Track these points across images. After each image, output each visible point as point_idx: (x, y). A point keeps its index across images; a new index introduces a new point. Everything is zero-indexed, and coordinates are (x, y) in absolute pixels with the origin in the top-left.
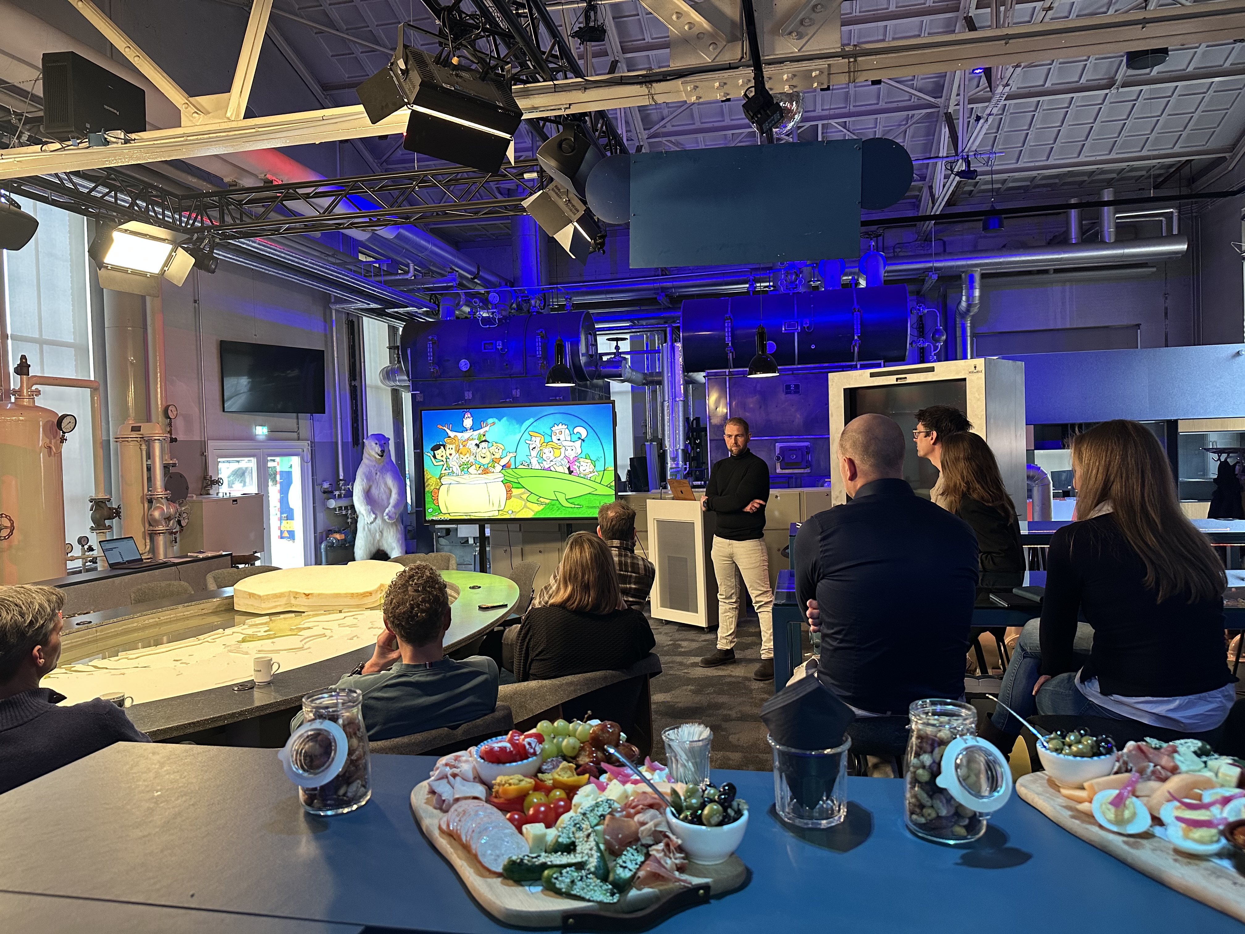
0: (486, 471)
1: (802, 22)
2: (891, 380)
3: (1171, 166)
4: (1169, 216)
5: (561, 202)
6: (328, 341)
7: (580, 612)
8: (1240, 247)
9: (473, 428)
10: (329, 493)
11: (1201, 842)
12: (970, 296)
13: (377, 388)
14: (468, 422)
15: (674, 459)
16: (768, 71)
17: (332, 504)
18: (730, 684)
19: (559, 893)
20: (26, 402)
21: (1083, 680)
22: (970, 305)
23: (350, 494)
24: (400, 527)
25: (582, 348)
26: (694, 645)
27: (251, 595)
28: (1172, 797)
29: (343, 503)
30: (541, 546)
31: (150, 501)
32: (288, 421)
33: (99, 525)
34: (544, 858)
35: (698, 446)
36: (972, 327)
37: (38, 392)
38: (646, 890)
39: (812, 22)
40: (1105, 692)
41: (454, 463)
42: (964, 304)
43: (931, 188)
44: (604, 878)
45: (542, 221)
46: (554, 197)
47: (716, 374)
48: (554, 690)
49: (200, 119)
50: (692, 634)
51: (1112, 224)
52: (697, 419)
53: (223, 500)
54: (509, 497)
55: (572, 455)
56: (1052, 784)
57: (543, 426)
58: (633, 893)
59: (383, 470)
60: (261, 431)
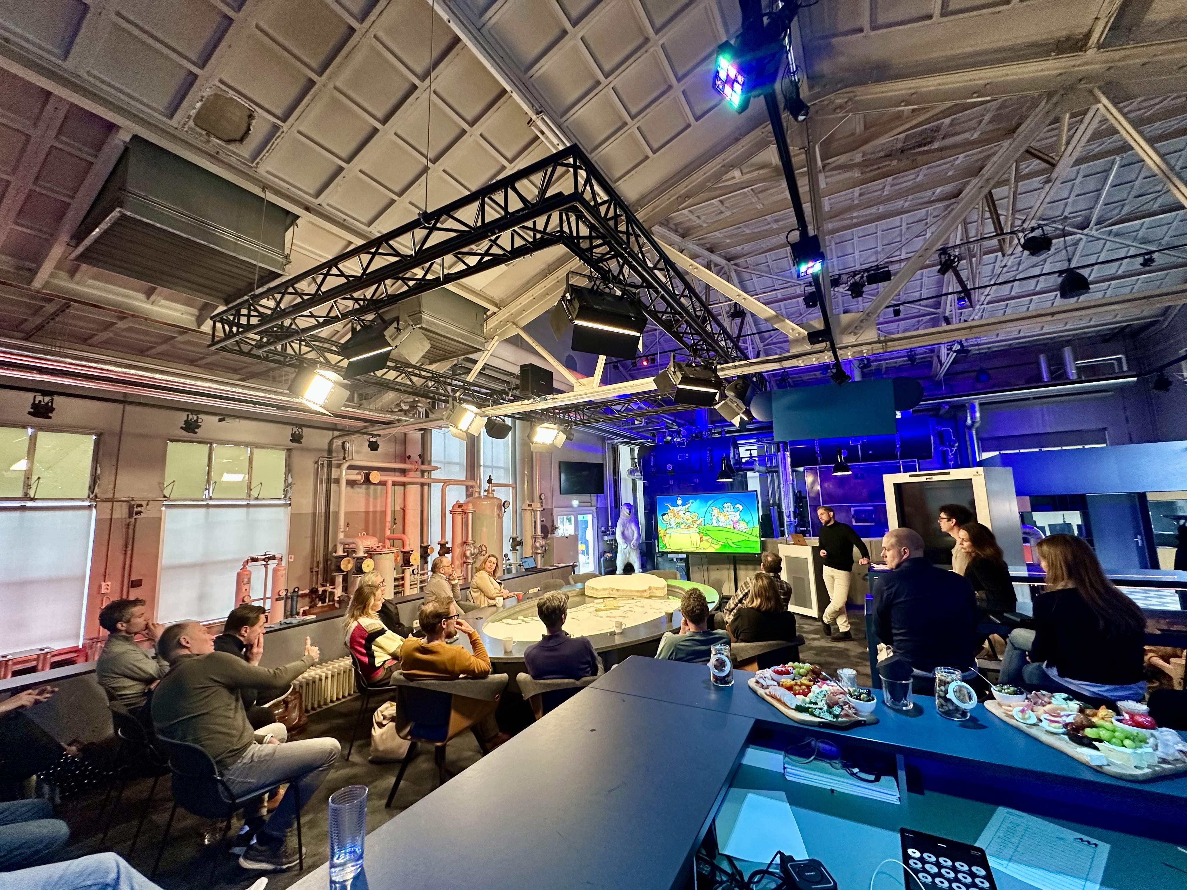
0: (689, 527)
1: (856, 327)
2: (923, 479)
3: (1115, 328)
4: (1119, 360)
5: (734, 406)
6: (604, 458)
7: (767, 613)
8: (1182, 376)
9: (683, 505)
10: (604, 533)
11: (1055, 728)
12: (973, 417)
13: (625, 479)
14: (679, 502)
15: (789, 517)
16: (839, 352)
17: (606, 538)
18: (836, 651)
19: (815, 716)
20: (491, 495)
21: (1047, 666)
22: (973, 422)
23: (614, 533)
24: (639, 551)
25: (732, 455)
26: (811, 628)
27: (593, 589)
28: (1046, 712)
29: (611, 538)
30: (718, 566)
31: (535, 538)
32: (586, 497)
33: (514, 549)
34: (807, 705)
35: (801, 507)
36: (977, 434)
37: (494, 490)
38: (844, 719)
39: (861, 327)
40: (1061, 675)
41: (673, 522)
42: (969, 421)
43: (938, 357)
44: (830, 713)
45: (725, 415)
46: (730, 403)
47: (811, 469)
48: (753, 648)
49: (582, 388)
50: (810, 621)
51: (1073, 367)
52: (800, 492)
53: (562, 537)
54: (702, 541)
55: (735, 519)
56: (1000, 705)
57: (719, 503)
58: (840, 719)
59: (630, 521)
60: (576, 503)
